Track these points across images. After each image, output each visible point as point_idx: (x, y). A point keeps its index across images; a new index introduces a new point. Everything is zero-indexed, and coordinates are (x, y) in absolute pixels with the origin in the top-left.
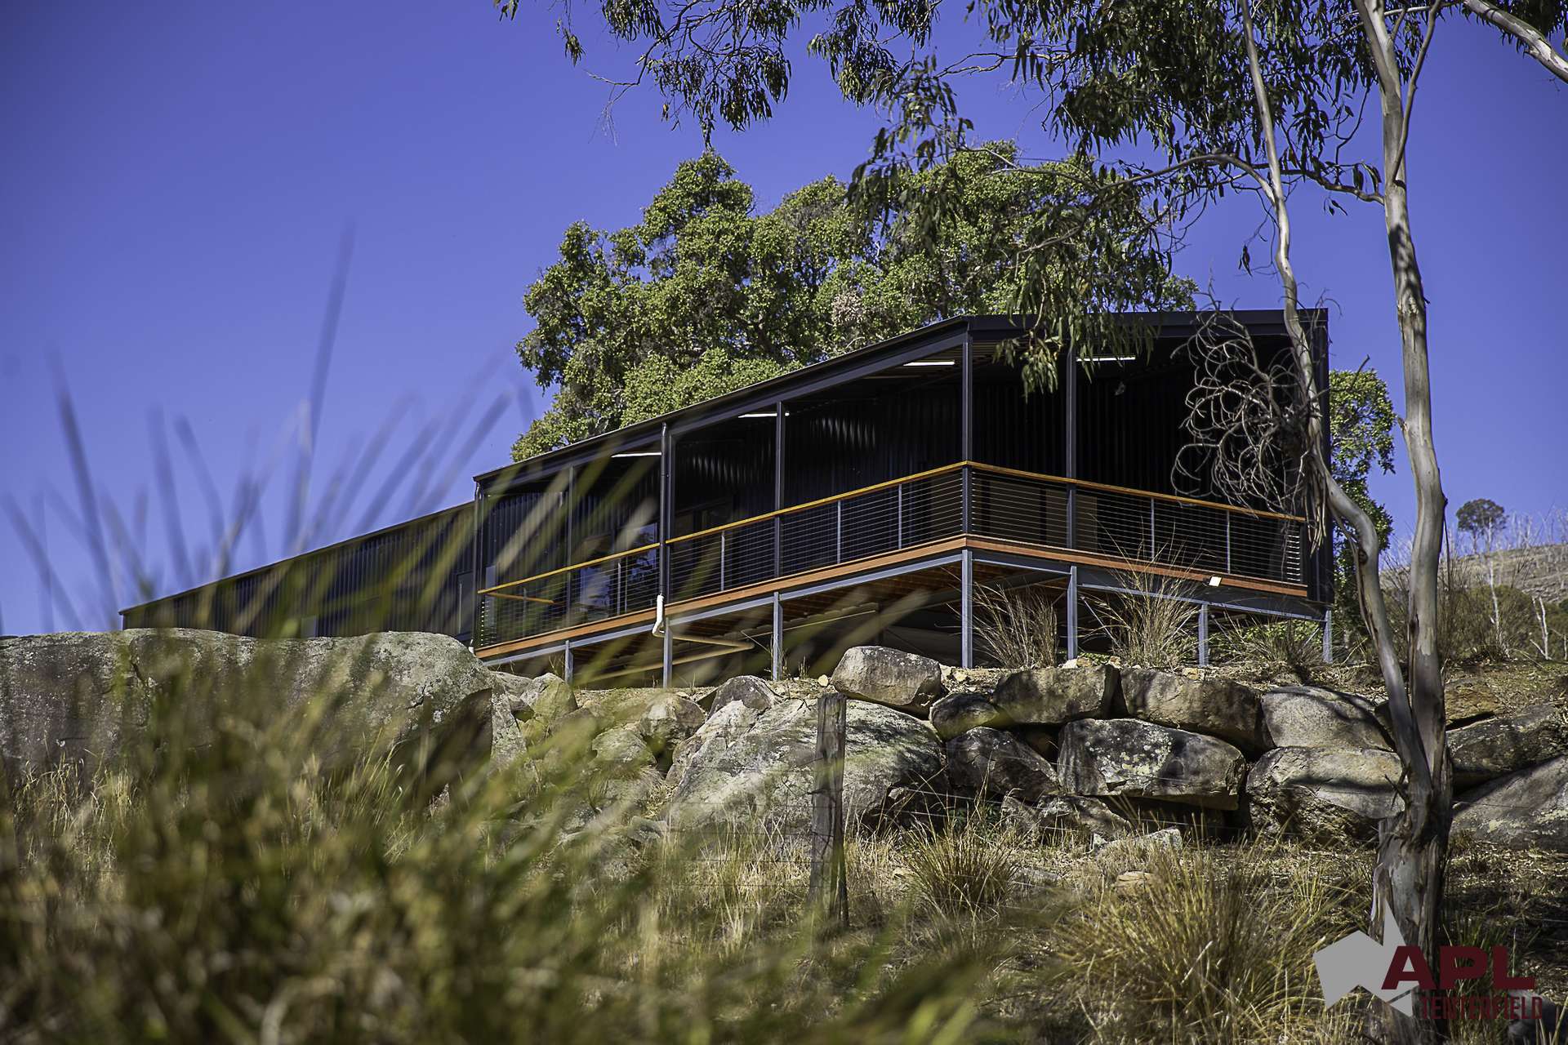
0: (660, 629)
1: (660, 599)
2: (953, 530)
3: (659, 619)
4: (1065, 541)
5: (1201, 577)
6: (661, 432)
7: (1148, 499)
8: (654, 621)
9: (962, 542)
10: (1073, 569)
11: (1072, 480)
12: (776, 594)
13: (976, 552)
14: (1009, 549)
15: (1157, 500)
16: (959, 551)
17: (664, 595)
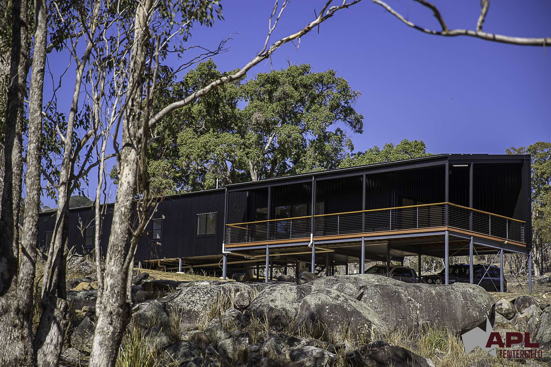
0: (312, 244)
1: (312, 235)
2: (443, 224)
3: (311, 242)
4: (469, 228)
5: (501, 240)
6: (312, 179)
7: (488, 215)
8: (310, 241)
9: (446, 229)
10: (472, 237)
11: (472, 209)
12: (363, 238)
13: (450, 232)
14: (457, 231)
15: (491, 215)
16: (444, 231)
17: (313, 234)
